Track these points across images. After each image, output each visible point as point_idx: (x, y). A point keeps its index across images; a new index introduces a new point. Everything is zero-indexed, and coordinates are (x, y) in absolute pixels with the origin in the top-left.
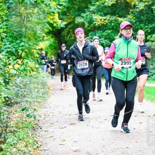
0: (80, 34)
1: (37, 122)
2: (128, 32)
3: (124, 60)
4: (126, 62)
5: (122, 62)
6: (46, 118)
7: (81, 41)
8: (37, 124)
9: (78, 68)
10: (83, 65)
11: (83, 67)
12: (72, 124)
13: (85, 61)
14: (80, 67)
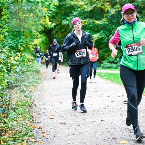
0: (78, 23)
2: (130, 17)
3: (130, 47)
4: (133, 48)
5: (129, 49)
6: (39, 98)
7: (79, 31)
8: (32, 103)
9: (77, 57)
10: (81, 53)
11: (81, 56)
12: (59, 103)
13: (83, 50)
14: (78, 56)
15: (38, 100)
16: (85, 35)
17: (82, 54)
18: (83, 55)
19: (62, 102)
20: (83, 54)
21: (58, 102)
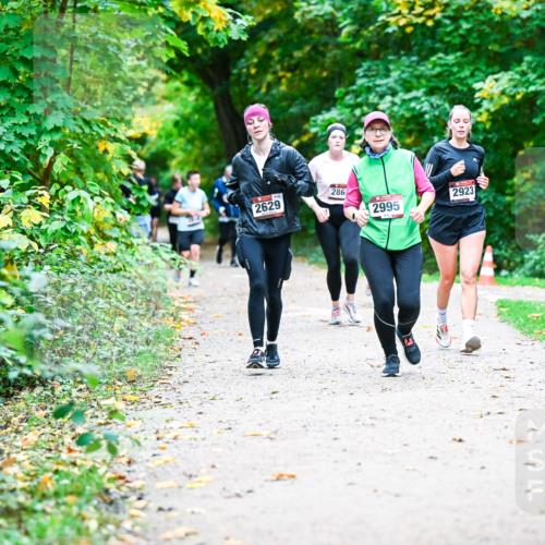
0: (256, 121)
1: (122, 470)
3: (380, 201)
5: (375, 206)
6: (163, 448)
7: (260, 141)
8: (121, 478)
9: (256, 215)
10: (268, 206)
11: (268, 212)
12: (279, 478)
13: (273, 195)
14: (260, 215)
15: (158, 461)
16: (278, 154)
17: (270, 209)
18: (272, 212)
19: (293, 477)
20: (274, 207)
21: (269, 477)
